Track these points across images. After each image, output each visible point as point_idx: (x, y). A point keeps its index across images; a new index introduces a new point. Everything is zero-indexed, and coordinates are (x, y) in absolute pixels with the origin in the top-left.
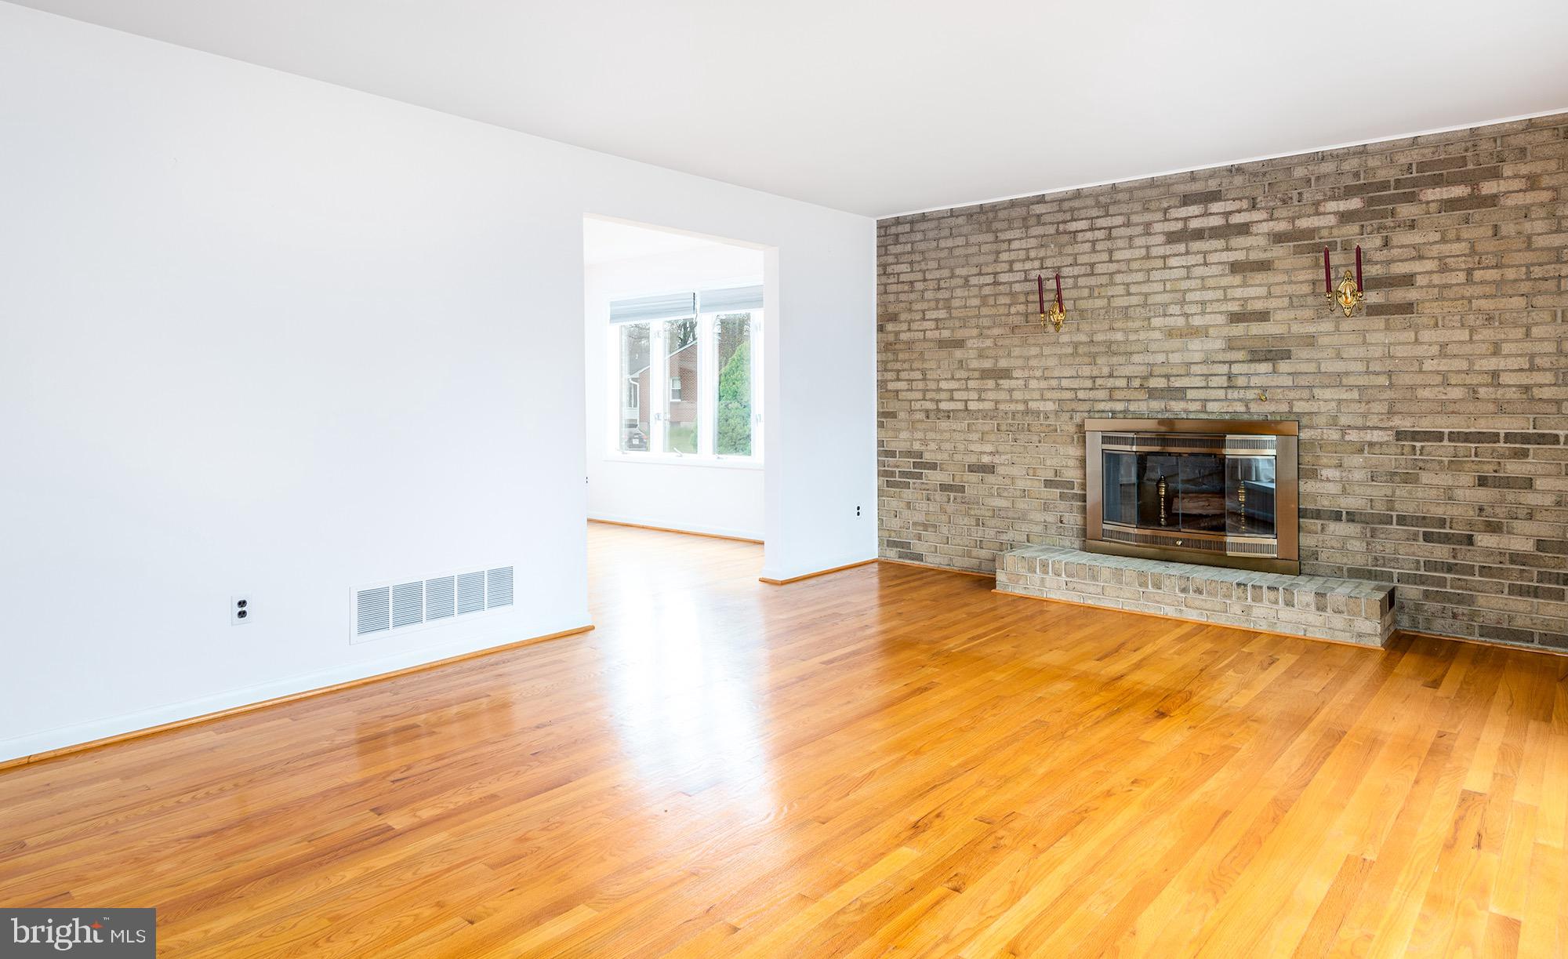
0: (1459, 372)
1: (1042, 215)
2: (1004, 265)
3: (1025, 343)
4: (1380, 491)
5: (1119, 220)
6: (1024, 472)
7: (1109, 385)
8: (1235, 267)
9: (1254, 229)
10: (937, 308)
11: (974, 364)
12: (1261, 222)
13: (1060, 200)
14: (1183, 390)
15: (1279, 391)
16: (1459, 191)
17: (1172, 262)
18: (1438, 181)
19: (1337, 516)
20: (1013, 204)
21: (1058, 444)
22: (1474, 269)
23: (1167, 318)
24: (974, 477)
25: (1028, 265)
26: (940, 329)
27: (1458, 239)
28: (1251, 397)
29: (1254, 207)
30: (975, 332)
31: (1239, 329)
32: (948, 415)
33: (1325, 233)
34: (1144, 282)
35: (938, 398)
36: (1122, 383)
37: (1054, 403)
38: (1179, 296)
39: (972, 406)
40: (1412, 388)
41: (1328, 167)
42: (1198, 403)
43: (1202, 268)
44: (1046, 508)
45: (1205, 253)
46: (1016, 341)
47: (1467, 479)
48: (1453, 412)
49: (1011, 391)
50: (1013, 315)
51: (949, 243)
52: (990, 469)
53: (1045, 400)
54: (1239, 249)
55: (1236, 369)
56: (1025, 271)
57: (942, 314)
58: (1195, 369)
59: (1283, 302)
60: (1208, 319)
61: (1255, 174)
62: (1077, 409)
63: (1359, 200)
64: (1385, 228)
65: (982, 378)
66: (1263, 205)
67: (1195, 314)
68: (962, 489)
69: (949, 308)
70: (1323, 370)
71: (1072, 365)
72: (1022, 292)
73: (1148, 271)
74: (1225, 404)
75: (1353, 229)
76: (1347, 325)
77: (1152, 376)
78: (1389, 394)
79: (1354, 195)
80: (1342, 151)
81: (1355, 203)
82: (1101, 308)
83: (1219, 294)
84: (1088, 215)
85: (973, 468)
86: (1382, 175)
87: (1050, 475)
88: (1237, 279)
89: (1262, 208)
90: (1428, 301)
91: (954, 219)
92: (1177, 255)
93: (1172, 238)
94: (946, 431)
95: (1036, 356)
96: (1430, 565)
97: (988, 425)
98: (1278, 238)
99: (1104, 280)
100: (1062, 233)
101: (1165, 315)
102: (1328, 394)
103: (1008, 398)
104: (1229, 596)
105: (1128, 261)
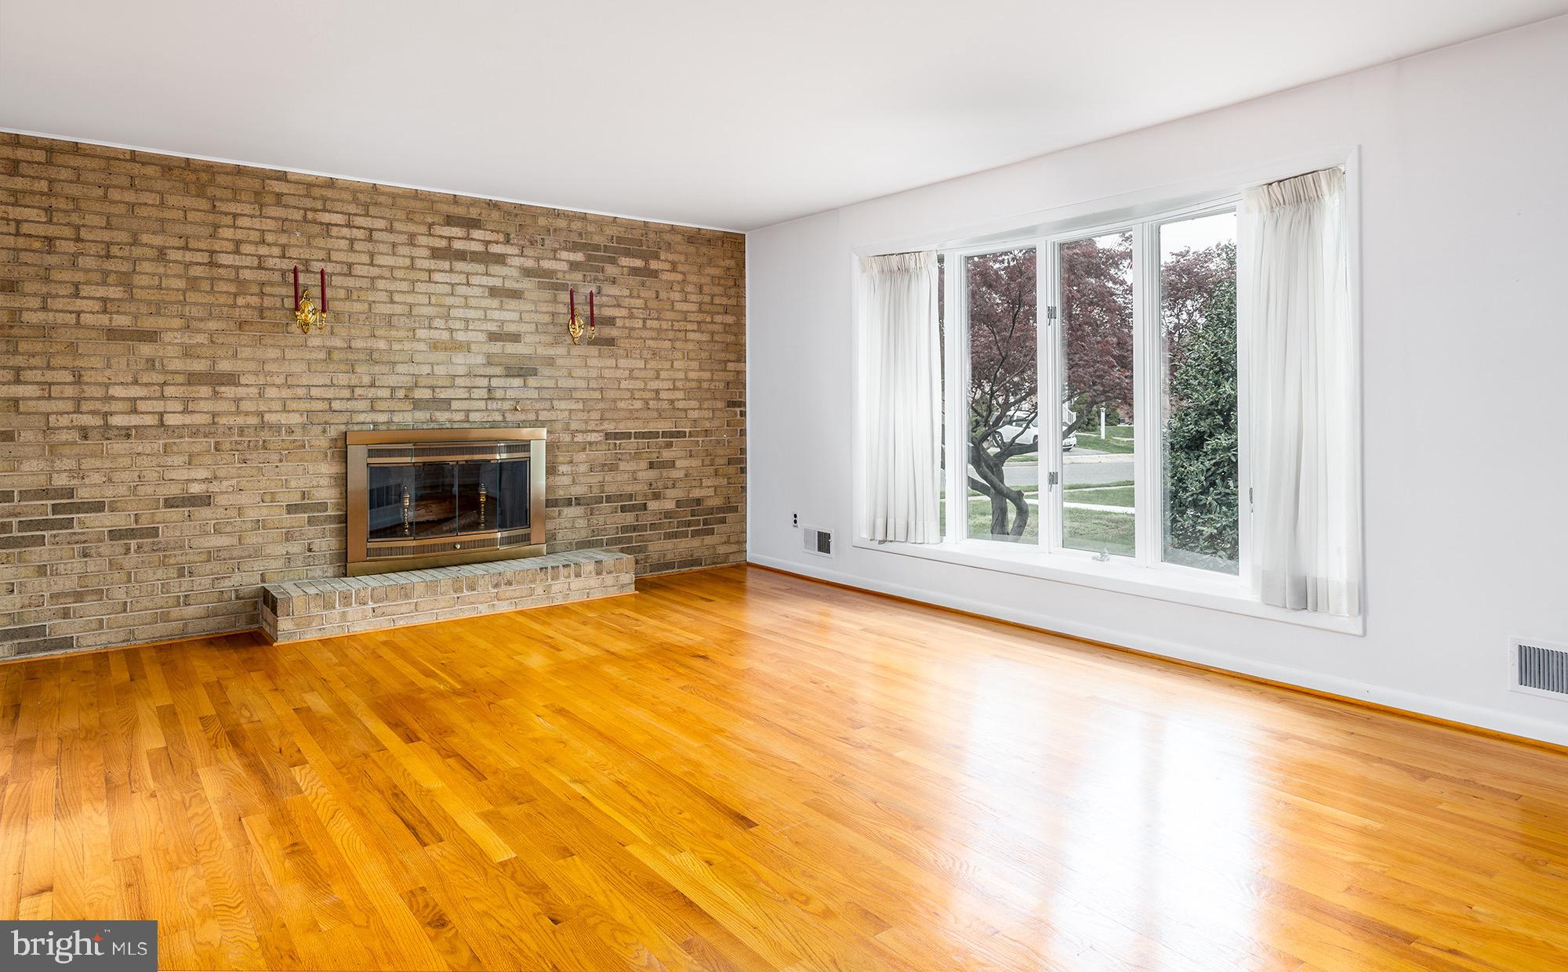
0: (640, 390)
1: (282, 195)
2: (226, 243)
3: (259, 341)
4: (595, 479)
5: (381, 224)
6: (259, 499)
7: (370, 396)
8: (493, 292)
9: (509, 261)
10: (104, 283)
11: (176, 365)
12: (514, 256)
13: (309, 186)
14: (448, 401)
15: (529, 402)
16: (638, 263)
17: (437, 277)
18: (628, 253)
19: (569, 502)
20: (239, 171)
21: (307, 461)
22: (646, 319)
23: (432, 331)
24: (174, 514)
25: (263, 250)
26: (111, 313)
27: (639, 297)
28: (507, 408)
29: (508, 241)
30: (177, 323)
31: (496, 348)
32: (126, 433)
33: (560, 275)
34: (408, 292)
35: (106, 409)
36: (386, 393)
37: (301, 415)
38: (444, 311)
39: (171, 420)
40: (614, 401)
41: (562, 223)
42: (462, 413)
43: (464, 287)
44: (288, 537)
45: (468, 274)
46: (245, 340)
47: (644, 464)
48: (637, 418)
49: (237, 401)
50: (240, 307)
51: (130, 196)
52: (205, 500)
53: (289, 412)
54: (496, 276)
55: (495, 382)
56: (260, 257)
57: (115, 292)
58: (459, 381)
59: (531, 327)
60: (471, 336)
61: (509, 214)
62: (332, 422)
63: (582, 254)
64: (598, 280)
65: (189, 384)
66: (516, 242)
67: (458, 330)
68: (154, 532)
69: (129, 287)
70: (560, 386)
71: (326, 372)
72: (254, 281)
73: (414, 282)
74: (484, 414)
75: (577, 276)
76: (575, 351)
77: (417, 387)
78: (601, 405)
79: (580, 250)
80: (571, 213)
81: (579, 257)
82: (360, 313)
83: (480, 314)
84: (344, 209)
85: (170, 503)
86: (597, 239)
87: (295, 499)
88: (495, 303)
89: (515, 244)
90: (623, 338)
91: (138, 166)
92: (442, 271)
93: (436, 254)
94: (120, 456)
95: (275, 360)
96: (625, 529)
97: (201, 444)
98: (527, 273)
99: (365, 283)
100: (310, 222)
101: (430, 328)
102: (563, 405)
103: (234, 409)
104: (533, 581)
105: (392, 268)
